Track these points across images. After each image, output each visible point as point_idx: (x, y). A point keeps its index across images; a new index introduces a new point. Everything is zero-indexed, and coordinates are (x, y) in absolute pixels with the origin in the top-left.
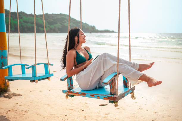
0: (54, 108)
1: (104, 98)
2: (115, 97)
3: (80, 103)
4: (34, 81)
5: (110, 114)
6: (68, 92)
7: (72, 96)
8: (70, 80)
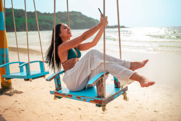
0: (51, 106)
1: (91, 101)
2: (102, 101)
5: (108, 114)
6: (55, 93)
8: (58, 80)
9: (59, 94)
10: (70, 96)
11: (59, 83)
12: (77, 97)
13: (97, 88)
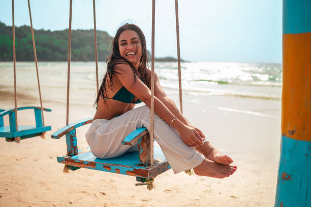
0: (51, 189)
1: (128, 171)
2: (147, 171)
3: (102, 180)
4: (13, 139)
5: (153, 201)
6: (66, 160)
7: (74, 169)
8: (72, 137)
9: (73, 161)
10: (91, 165)
11: (74, 142)
12: (104, 167)
13: (140, 149)
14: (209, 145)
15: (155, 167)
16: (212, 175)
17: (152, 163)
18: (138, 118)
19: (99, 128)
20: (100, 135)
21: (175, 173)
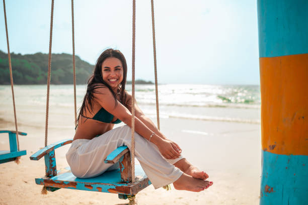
1: (110, 189)
2: (130, 187)
6: (45, 181)
7: (53, 190)
8: (51, 158)
9: (52, 182)
10: (72, 185)
11: (53, 163)
12: (86, 186)
13: (121, 167)
14: (186, 161)
15: (136, 183)
16: (189, 189)
17: (133, 180)
18: (119, 136)
19: (80, 148)
20: (81, 155)
21: (156, 188)
